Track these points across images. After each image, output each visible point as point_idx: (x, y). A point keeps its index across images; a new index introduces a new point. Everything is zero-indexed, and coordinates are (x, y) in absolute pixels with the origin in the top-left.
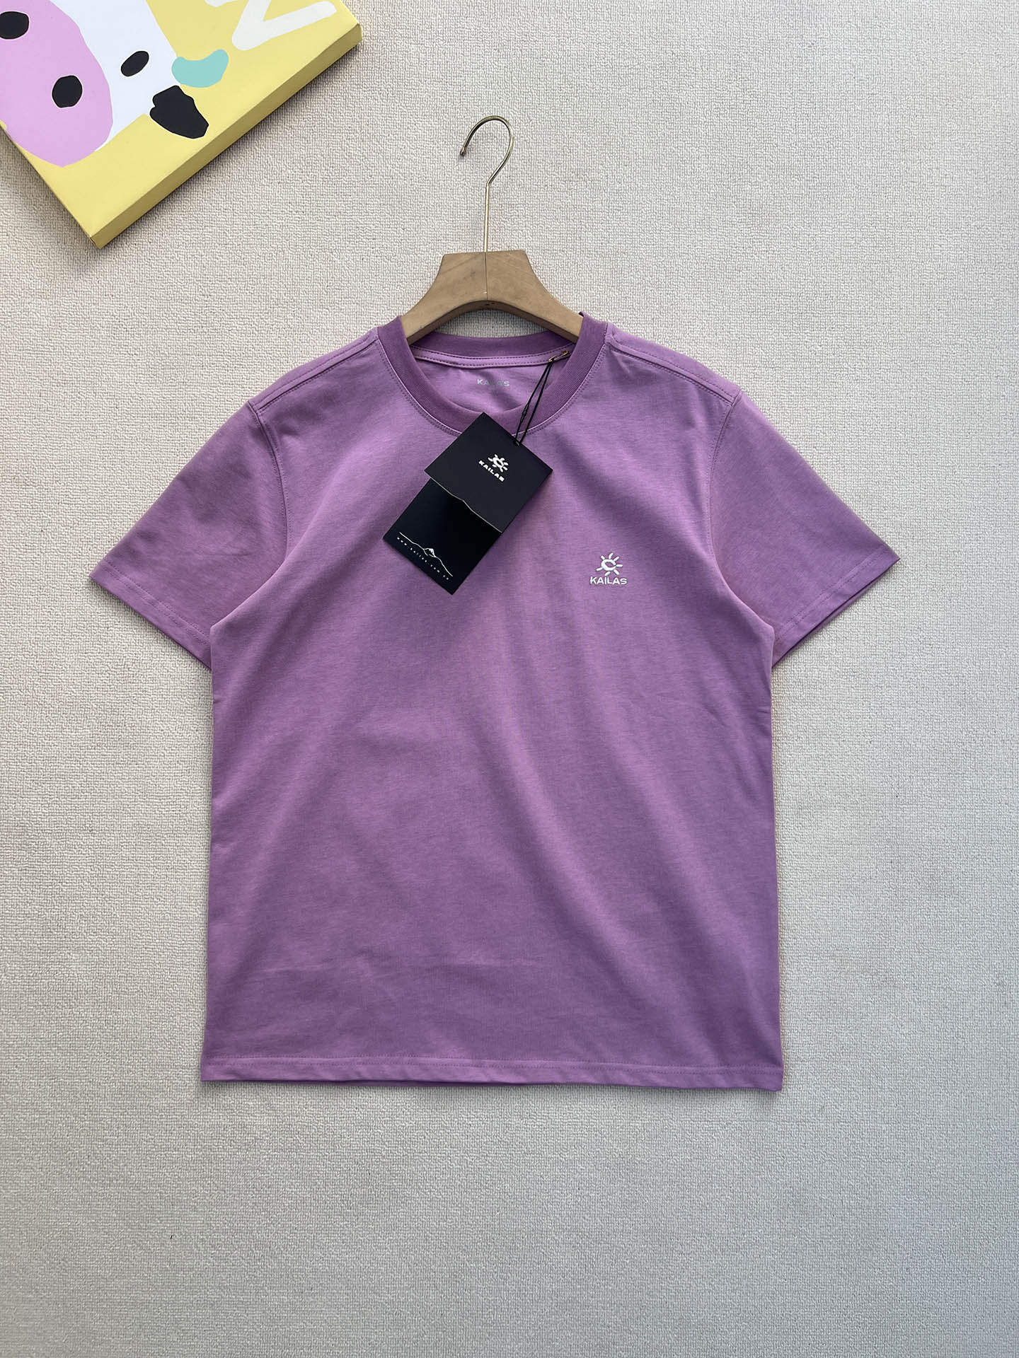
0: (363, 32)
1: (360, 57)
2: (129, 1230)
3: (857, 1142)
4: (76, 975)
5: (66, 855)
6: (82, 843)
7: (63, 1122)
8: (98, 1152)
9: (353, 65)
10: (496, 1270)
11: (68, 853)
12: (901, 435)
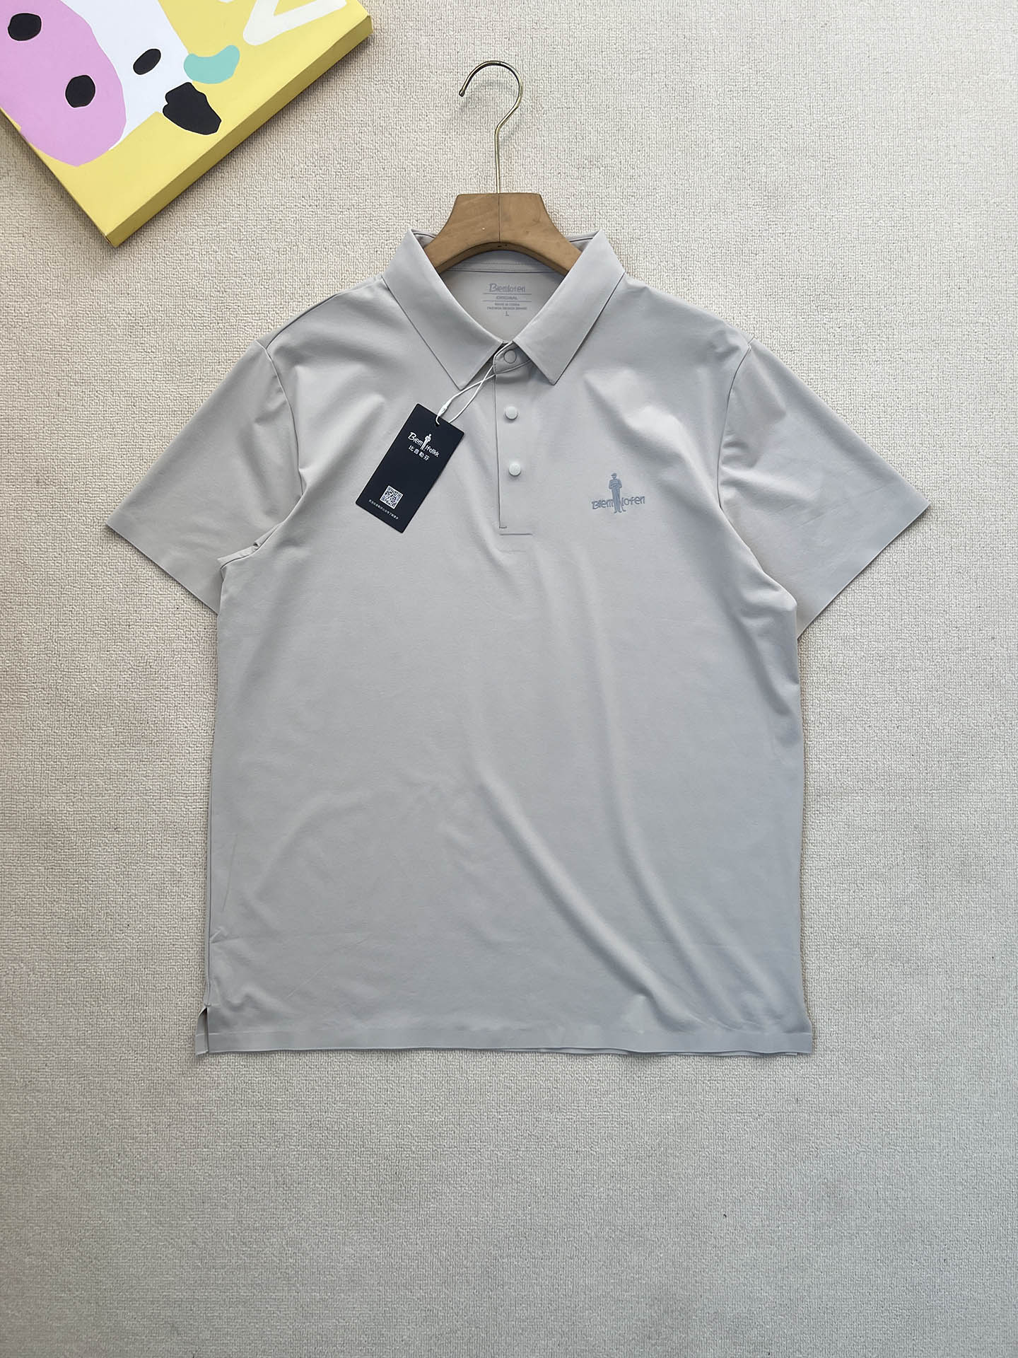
0: (374, 25)
1: (371, 50)
2: (160, 1228)
3: (891, 1133)
4: (103, 973)
5: (91, 853)
6: (107, 841)
7: (94, 1120)
8: (128, 1150)
9: (364, 59)
10: (529, 1265)
11: (93, 851)
12: (922, 416)
